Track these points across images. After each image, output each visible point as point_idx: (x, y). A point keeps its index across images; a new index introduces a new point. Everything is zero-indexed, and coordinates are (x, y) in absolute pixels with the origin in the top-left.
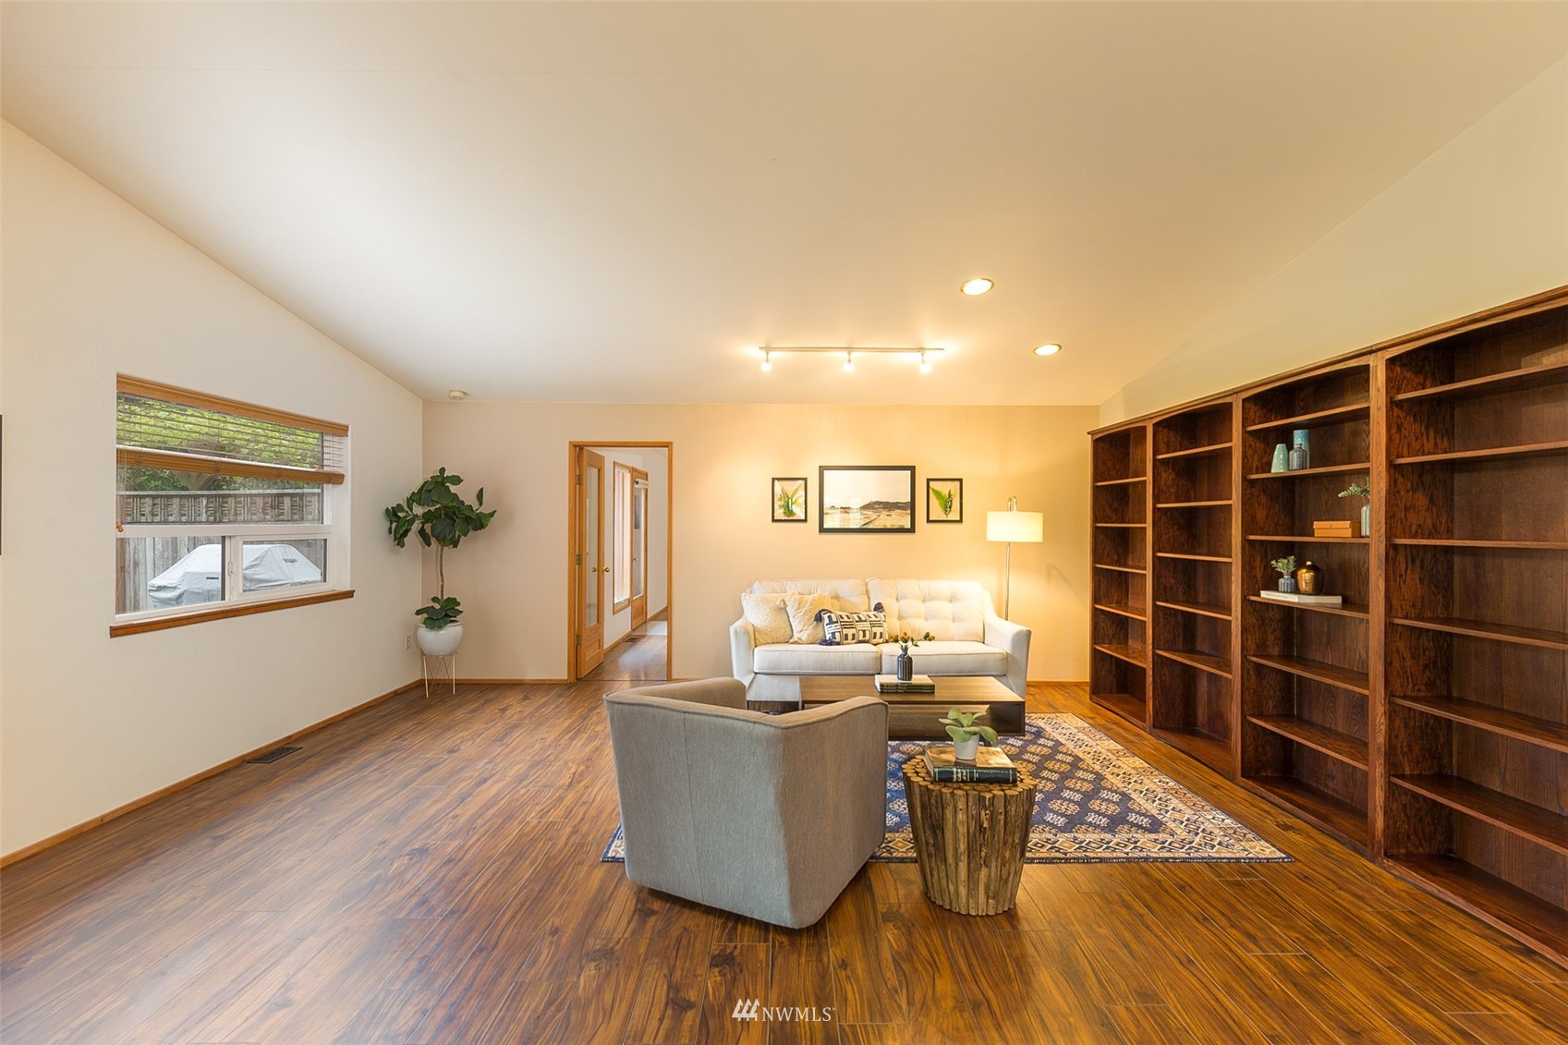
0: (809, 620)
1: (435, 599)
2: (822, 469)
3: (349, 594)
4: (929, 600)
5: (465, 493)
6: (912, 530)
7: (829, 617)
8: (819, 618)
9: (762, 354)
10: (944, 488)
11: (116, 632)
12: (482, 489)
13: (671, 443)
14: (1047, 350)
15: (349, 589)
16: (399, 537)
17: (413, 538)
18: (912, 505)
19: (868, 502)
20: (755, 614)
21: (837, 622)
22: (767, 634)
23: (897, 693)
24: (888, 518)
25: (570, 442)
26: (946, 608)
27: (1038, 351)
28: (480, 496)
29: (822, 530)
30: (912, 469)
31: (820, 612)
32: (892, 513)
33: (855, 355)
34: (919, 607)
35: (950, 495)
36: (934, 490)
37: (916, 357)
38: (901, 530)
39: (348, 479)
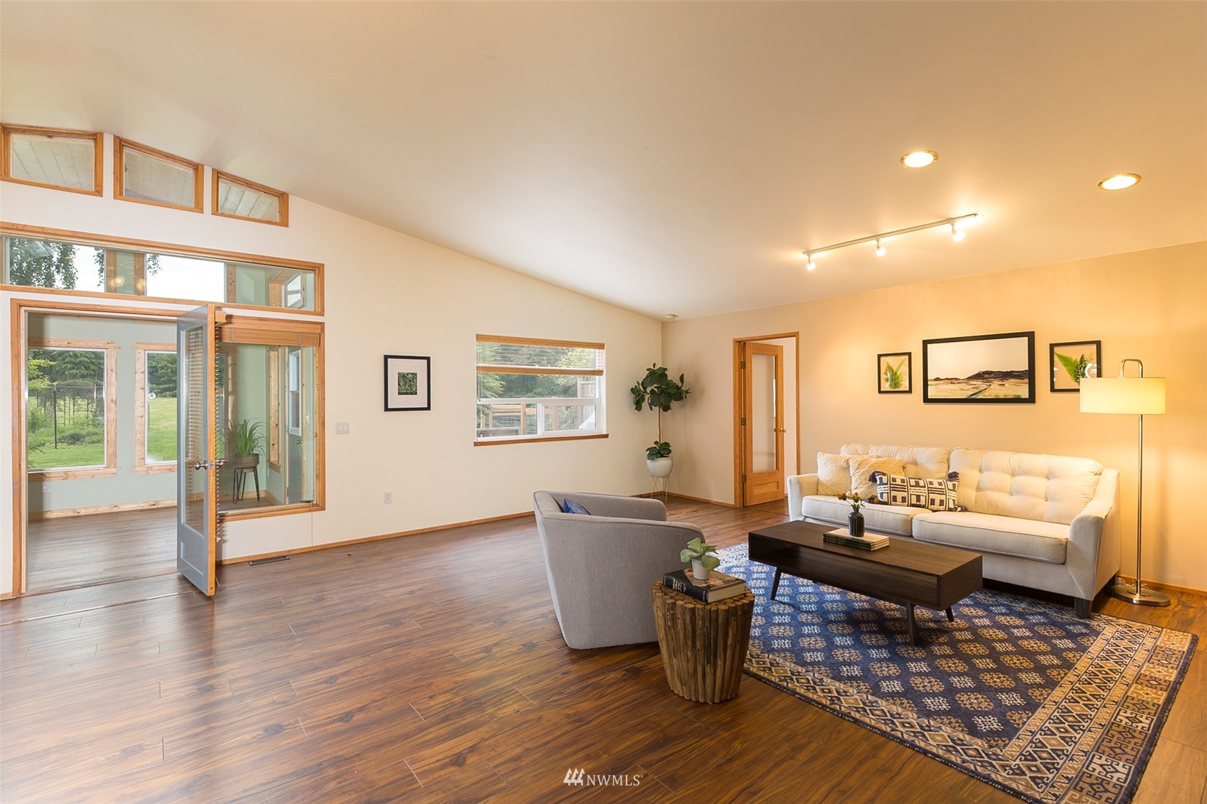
0: (865, 479)
1: (656, 443)
2: (926, 343)
3: (606, 436)
4: (1019, 475)
5: (672, 376)
6: (1031, 399)
7: (881, 479)
8: (873, 479)
9: (806, 257)
10: (1074, 354)
11: (476, 444)
12: (683, 375)
13: (798, 333)
14: (1119, 182)
15: (605, 433)
16: (638, 405)
17: (645, 405)
18: (1030, 375)
19: (977, 372)
20: (824, 470)
21: (887, 484)
22: (828, 488)
23: (837, 544)
24: (1000, 387)
25: (734, 340)
26: (1041, 484)
27: (1106, 185)
28: (682, 378)
29: (927, 400)
30: (1031, 336)
31: (874, 474)
32: (1005, 382)
33: (883, 240)
34: (1007, 480)
35: (1082, 360)
36: (1059, 356)
37: (947, 228)
38: (1017, 400)
39: (605, 373)
